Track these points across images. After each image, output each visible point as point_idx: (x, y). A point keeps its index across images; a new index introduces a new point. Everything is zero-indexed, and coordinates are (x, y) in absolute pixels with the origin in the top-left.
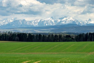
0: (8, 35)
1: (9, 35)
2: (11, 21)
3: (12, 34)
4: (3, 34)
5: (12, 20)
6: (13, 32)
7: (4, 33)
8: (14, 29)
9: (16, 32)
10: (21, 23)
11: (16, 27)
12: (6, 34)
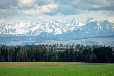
0: (76, 51)
1: (78, 51)
2: (82, 24)
3: (84, 49)
4: (67, 50)
5: (83, 22)
6: (85, 45)
7: (69, 48)
8: (86, 40)
9: (92, 45)
10: (101, 28)
11: (91, 36)
12: (71, 50)
